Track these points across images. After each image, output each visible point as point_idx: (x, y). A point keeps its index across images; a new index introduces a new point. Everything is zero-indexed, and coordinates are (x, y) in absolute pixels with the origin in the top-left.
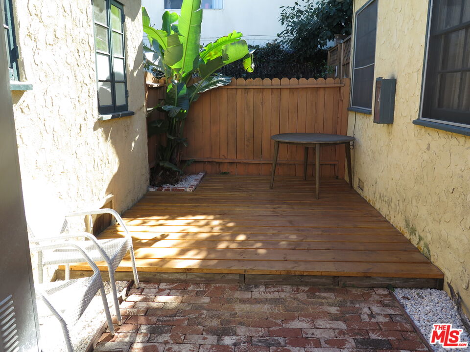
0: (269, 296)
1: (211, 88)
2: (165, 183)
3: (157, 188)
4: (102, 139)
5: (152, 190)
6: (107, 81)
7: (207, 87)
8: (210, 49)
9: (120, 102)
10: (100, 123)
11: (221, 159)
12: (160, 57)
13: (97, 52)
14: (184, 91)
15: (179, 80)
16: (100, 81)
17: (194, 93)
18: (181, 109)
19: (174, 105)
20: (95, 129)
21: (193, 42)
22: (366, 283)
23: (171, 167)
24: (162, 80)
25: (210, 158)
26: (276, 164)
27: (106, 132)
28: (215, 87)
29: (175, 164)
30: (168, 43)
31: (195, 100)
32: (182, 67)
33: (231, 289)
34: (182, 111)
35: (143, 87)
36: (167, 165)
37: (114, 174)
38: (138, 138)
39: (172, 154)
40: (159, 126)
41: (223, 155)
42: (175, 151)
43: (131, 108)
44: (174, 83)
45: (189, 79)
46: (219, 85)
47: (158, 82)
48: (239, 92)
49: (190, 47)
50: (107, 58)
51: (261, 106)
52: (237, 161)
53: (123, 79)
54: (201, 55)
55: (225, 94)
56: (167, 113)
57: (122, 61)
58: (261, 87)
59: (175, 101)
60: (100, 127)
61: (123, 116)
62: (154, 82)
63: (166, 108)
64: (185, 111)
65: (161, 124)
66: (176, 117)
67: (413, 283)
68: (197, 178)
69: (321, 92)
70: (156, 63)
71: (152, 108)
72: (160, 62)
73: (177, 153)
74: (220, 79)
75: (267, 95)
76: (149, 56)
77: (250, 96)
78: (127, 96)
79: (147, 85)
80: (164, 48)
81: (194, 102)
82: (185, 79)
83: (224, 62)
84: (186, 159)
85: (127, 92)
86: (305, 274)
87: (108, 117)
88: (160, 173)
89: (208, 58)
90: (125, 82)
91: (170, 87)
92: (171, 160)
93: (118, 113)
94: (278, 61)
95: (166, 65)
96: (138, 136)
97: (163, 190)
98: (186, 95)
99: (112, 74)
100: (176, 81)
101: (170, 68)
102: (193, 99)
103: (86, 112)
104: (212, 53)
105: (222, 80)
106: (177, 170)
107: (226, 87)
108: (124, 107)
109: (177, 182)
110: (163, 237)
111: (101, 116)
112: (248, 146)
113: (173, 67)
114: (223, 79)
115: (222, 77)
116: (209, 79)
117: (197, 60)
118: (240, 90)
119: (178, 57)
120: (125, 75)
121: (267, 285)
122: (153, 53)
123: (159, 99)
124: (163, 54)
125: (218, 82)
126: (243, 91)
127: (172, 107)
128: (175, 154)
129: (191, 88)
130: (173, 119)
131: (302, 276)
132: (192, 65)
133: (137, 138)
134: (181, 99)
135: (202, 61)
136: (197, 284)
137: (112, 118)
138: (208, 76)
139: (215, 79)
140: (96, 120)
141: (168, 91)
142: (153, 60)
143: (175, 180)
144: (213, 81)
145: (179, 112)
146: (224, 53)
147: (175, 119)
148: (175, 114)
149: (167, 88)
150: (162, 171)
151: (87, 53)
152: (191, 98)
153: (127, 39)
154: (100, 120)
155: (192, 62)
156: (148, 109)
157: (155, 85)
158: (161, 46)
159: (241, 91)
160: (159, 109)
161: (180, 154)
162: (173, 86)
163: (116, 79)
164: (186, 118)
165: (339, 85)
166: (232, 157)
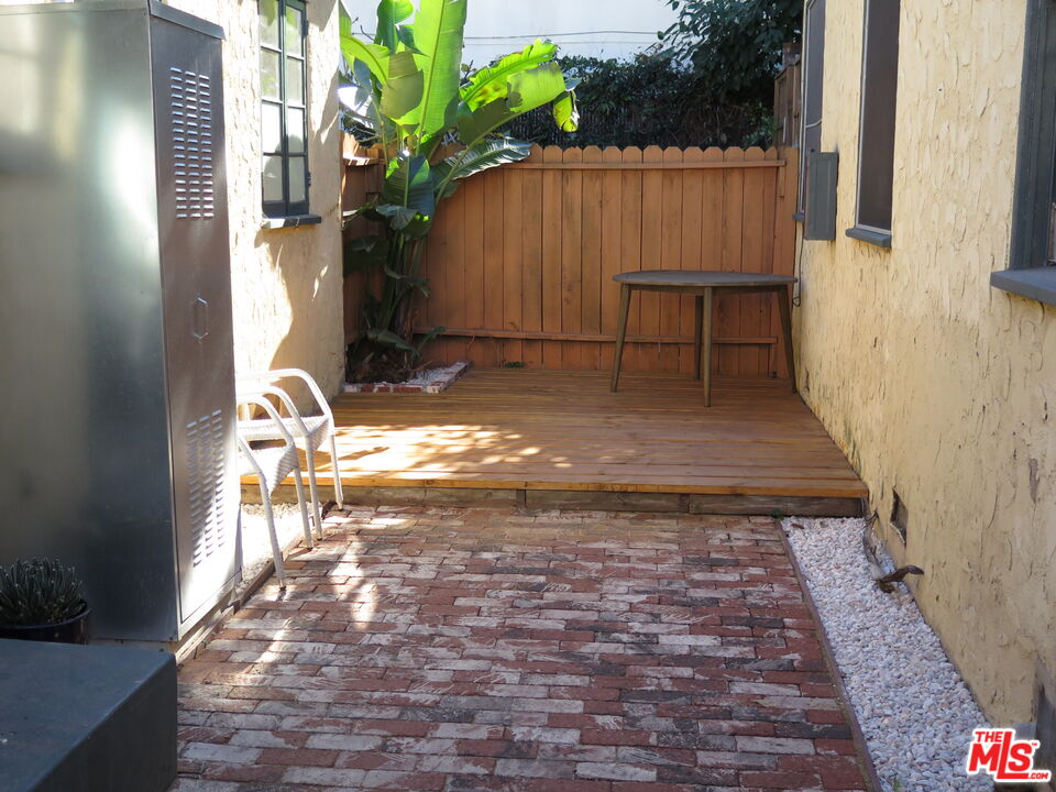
0: (564, 521)
1: (485, 167)
2: (379, 380)
3: (361, 385)
4: (267, 264)
5: (350, 389)
6: (276, 154)
7: (475, 165)
8: (484, 81)
9: (296, 196)
10: (266, 234)
11: (507, 330)
12: (370, 99)
13: (263, 101)
14: (424, 173)
15: (413, 151)
16: (265, 154)
17: (445, 181)
18: (418, 213)
19: (402, 205)
20: (257, 244)
21: (446, 67)
22: (735, 506)
23: (393, 341)
24: (374, 150)
25: (482, 328)
26: (624, 343)
27: (273, 252)
28: (493, 165)
29: (402, 337)
30: (390, 70)
31: (448, 195)
32: (420, 121)
33: (501, 513)
34: (418, 217)
35: (337, 166)
36: (383, 336)
37: (283, 337)
38: (327, 272)
39: (394, 317)
40: (368, 249)
41: (512, 323)
42: (402, 308)
43: (314, 210)
44: (403, 156)
45: (435, 148)
46: (503, 161)
47: (366, 155)
48: (549, 178)
49: (438, 77)
50: (277, 109)
51: (598, 209)
52: (541, 335)
53: (301, 150)
54: (463, 94)
55: (516, 183)
56: (386, 221)
57: (301, 112)
58: (597, 166)
59: (403, 197)
60: (265, 241)
61: (303, 222)
62: (359, 154)
63: (386, 210)
64: (426, 218)
65: (372, 246)
66: (405, 230)
67: (817, 507)
68: (450, 370)
69: (736, 179)
70: (363, 111)
71: (354, 212)
72: (370, 109)
73: (406, 315)
74: (506, 146)
75: (613, 184)
76: (348, 95)
77: (575, 186)
78: (307, 185)
79: (345, 161)
80: (381, 79)
81: (446, 199)
82: (426, 148)
83: (513, 109)
84: (425, 329)
85: (307, 175)
86: (629, 490)
87: (278, 223)
88: (367, 359)
89: (480, 99)
90: (305, 156)
91: (394, 165)
92: (392, 328)
93: (293, 217)
94: (664, 101)
95: (384, 117)
96: (326, 269)
97: (375, 390)
98: (428, 183)
99: (285, 140)
100: (407, 153)
101: (394, 124)
102: (444, 192)
103: (245, 212)
104: (489, 87)
105: (509, 150)
106: (405, 347)
107: (520, 166)
108: (302, 207)
109: (405, 377)
110: (378, 450)
111: (267, 220)
112: (568, 302)
113: (401, 122)
114: (511, 147)
115: (511, 142)
116: (482, 148)
117: (453, 106)
118: (551, 173)
119: (413, 101)
120: (306, 140)
121: (564, 509)
122: (356, 89)
123: (367, 194)
124: (378, 94)
125: (500, 154)
126: (559, 175)
127: (398, 208)
128: (402, 317)
129: (439, 167)
130: (399, 235)
131: (625, 493)
132: (443, 117)
133: (323, 272)
134: (418, 192)
135: (466, 107)
136: (442, 507)
137: (286, 225)
138: (479, 140)
139: (495, 148)
140: (258, 228)
141: (388, 175)
142: (356, 104)
143: (401, 374)
144: (490, 152)
145: (414, 219)
146: (512, 90)
147: (402, 236)
148: (405, 223)
149: (385, 168)
150: (372, 354)
151: (249, 104)
152: (439, 190)
153: (311, 69)
154: (265, 228)
155: (443, 111)
156: (345, 214)
157: (361, 161)
158: (374, 77)
159: (554, 175)
160: (369, 215)
161: (413, 317)
162: (399, 162)
163: (292, 149)
164: (426, 235)
165: (773, 163)
166: (532, 329)
